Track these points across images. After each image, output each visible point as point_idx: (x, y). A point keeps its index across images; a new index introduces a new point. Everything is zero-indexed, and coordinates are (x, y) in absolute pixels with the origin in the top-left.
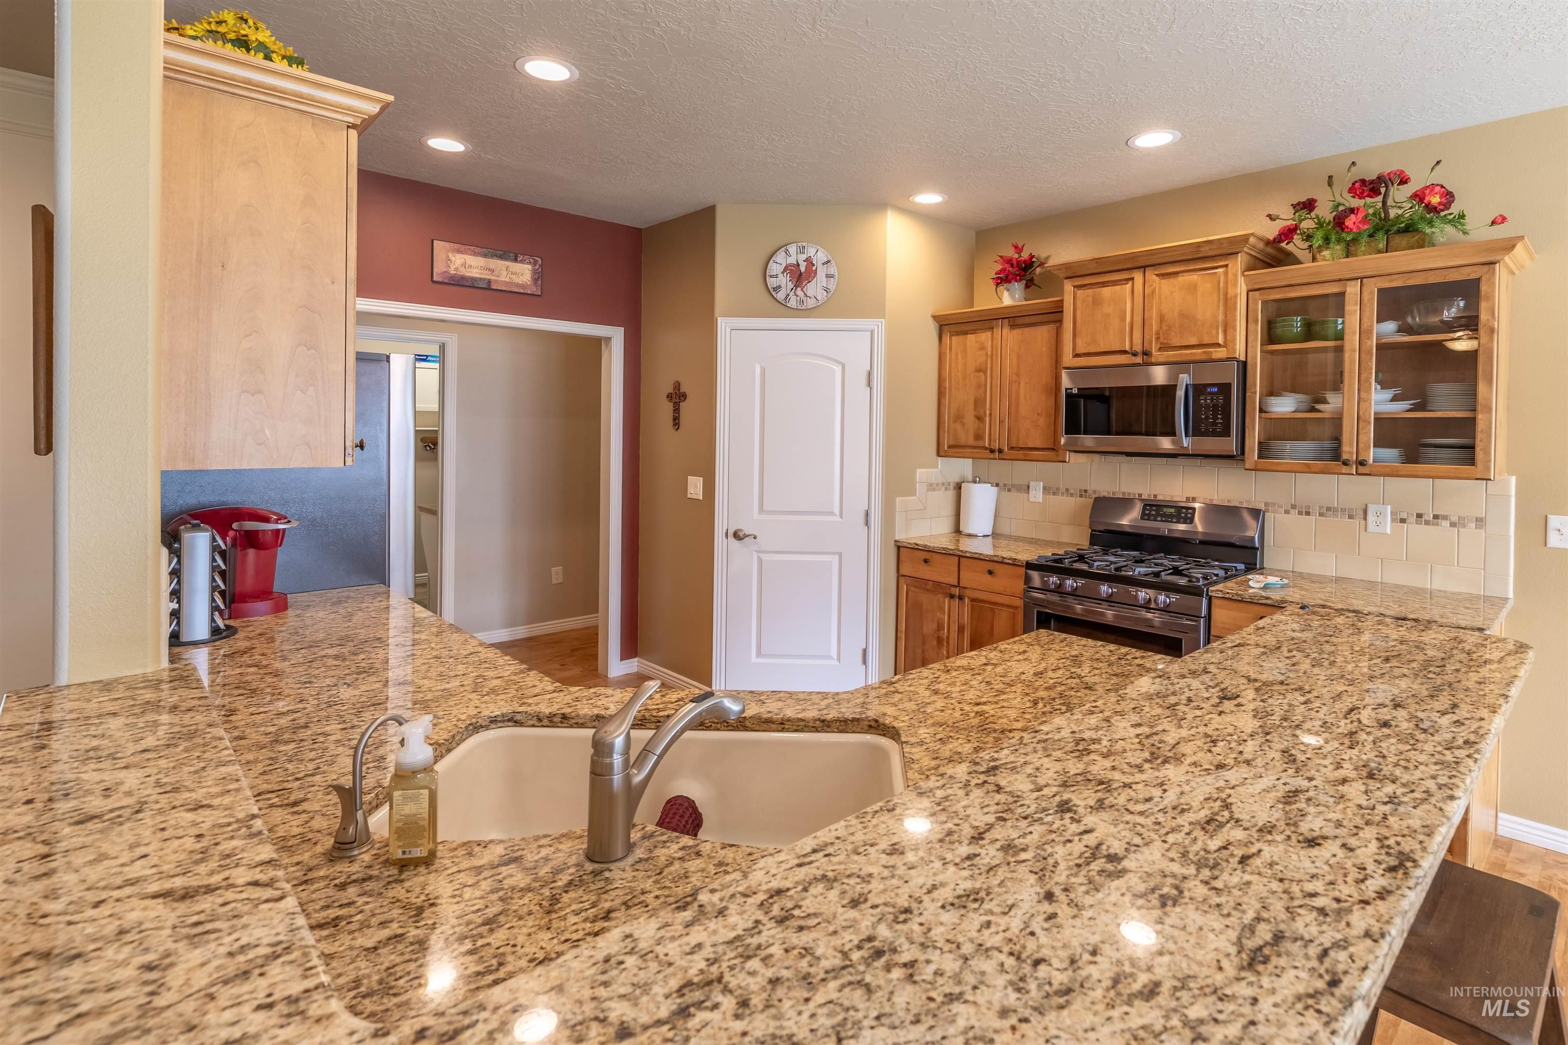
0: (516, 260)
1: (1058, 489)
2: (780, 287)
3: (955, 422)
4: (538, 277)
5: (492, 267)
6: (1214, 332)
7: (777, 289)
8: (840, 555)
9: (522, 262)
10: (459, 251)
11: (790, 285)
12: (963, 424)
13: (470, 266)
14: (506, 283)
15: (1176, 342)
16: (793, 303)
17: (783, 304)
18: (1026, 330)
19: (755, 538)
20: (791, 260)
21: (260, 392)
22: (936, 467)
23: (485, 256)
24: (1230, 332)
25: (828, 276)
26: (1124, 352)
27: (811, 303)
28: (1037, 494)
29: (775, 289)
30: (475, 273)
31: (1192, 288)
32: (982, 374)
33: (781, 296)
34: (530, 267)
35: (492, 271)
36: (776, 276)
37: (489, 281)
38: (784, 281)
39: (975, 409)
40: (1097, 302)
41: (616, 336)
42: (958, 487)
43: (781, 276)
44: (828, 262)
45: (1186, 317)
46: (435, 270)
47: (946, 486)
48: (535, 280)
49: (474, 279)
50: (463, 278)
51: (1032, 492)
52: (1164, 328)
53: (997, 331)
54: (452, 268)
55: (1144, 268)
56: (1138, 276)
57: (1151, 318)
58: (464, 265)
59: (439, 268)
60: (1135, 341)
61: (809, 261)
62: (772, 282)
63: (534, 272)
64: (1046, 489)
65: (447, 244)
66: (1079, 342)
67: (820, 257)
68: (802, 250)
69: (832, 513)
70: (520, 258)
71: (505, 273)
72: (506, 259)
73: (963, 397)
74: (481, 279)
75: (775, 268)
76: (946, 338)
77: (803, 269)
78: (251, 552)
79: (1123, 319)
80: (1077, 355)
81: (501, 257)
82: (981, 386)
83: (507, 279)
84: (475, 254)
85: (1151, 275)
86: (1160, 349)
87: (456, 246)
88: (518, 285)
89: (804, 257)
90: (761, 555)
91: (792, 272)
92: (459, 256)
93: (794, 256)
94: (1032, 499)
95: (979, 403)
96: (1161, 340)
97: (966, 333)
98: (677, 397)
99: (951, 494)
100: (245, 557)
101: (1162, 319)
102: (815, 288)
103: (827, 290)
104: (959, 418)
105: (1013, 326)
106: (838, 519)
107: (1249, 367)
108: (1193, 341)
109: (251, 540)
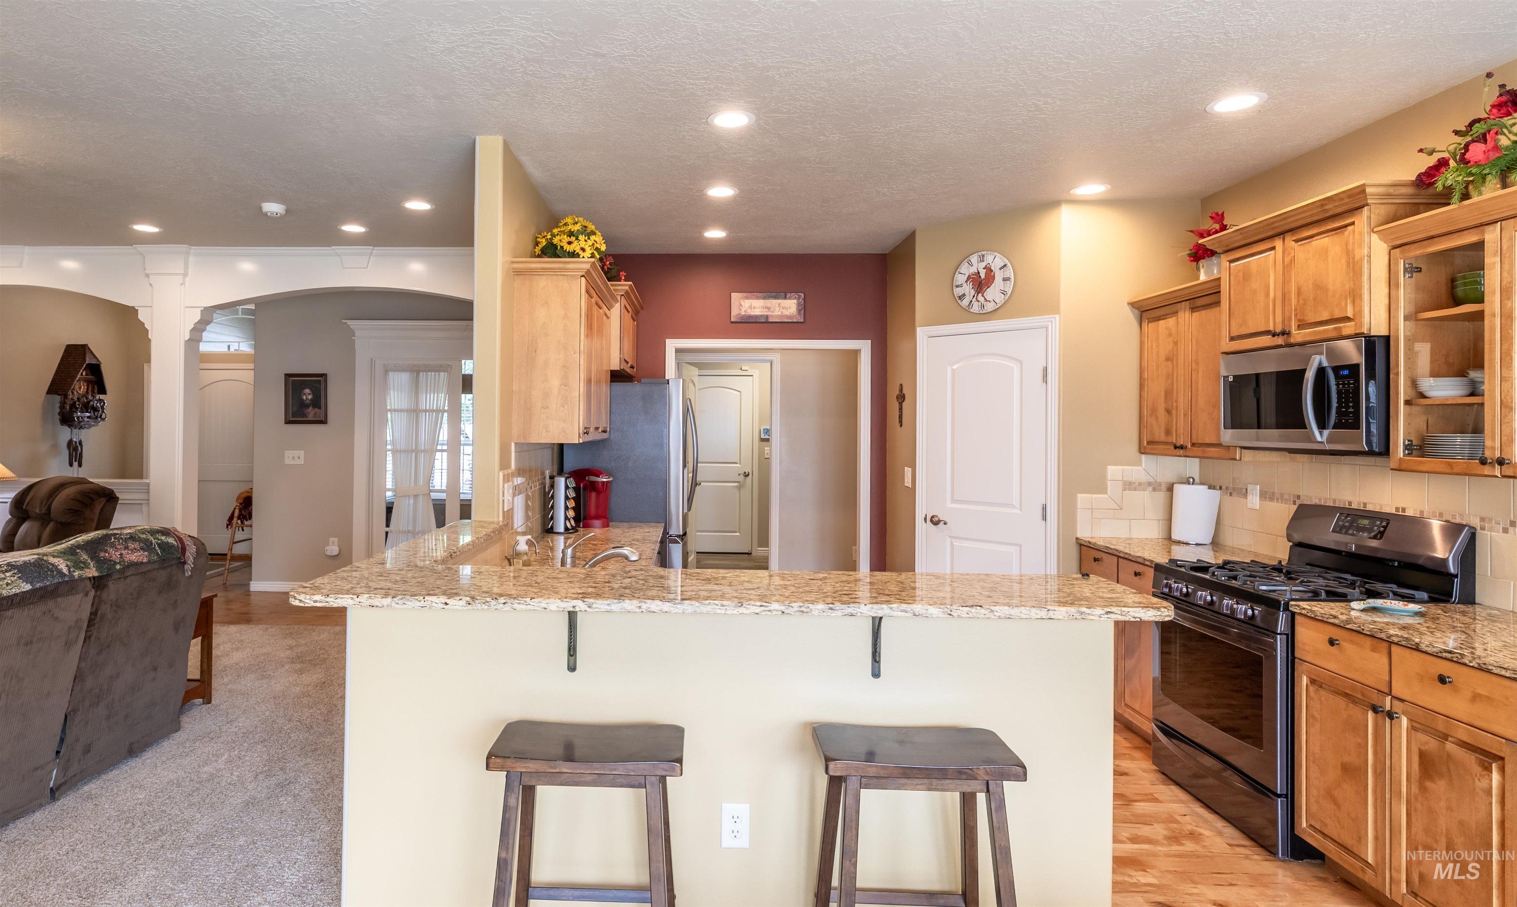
0: (785, 298)
1: (1273, 494)
2: (964, 295)
3: (1151, 416)
4: (804, 308)
5: (769, 305)
6: (1343, 304)
7: (962, 297)
8: (1020, 546)
9: (790, 298)
10: (747, 298)
11: (973, 292)
12: (1157, 418)
13: (754, 308)
14: (779, 316)
15: (1312, 318)
16: (976, 308)
17: (967, 310)
18: (1203, 312)
19: (945, 523)
20: (973, 270)
21: (548, 408)
22: (1140, 465)
23: (764, 298)
24: (1357, 302)
25: (1006, 279)
26: (1267, 333)
27: (990, 307)
28: (1254, 500)
29: (960, 298)
30: (757, 312)
31: (1324, 253)
32: (1170, 363)
33: (965, 303)
34: (795, 301)
35: (769, 308)
36: (961, 286)
37: (767, 317)
38: (968, 289)
39: (1166, 402)
40: (1246, 276)
41: (864, 347)
42: (1170, 489)
43: (965, 285)
44: (1005, 266)
45: (1320, 288)
46: (732, 314)
47: (1155, 486)
48: (799, 311)
49: (756, 317)
50: (750, 317)
51: (1250, 497)
52: (1301, 302)
53: (1181, 314)
54: (743, 310)
55: (1282, 234)
56: (1278, 243)
57: (1290, 292)
58: (750, 307)
59: (734, 312)
60: (1277, 320)
61: (988, 269)
62: (958, 292)
63: (799, 304)
64: (1264, 495)
65: (739, 295)
66: (1233, 324)
67: (995, 261)
68: (982, 259)
69: (1012, 506)
70: (788, 295)
71: (777, 309)
72: (778, 298)
73: (1157, 388)
74: (761, 316)
75: (960, 279)
76: (1145, 325)
77: (983, 276)
78: (594, 495)
79: (1267, 294)
80: (1232, 339)
81: (775, 298)
82: (1170, 376)
83: (779, 313)
84: (758, 298)
85: (1289, 240)
86: (1299, 327)
87: (745, 294)
88: (787, 317)
89: (983, 265)
90: (953, 540)
91: (974, 281)
92: (747, 301)
93: (976, 266)
94: (1250, 506)
95: (1168, 394)
96: (1299, 317)
97: (1158, 319)
98: (901, 398)
99: (1161, 496)
100: (590, 496)
101: (1299, 293)
102: (993, 293)
103: (1004, 293)
104: (1154, 411)
105: (1193, 309)
106: (1017, 511)
107: (1392, 343)
108: (1325, 316)
109: (593, 486)
